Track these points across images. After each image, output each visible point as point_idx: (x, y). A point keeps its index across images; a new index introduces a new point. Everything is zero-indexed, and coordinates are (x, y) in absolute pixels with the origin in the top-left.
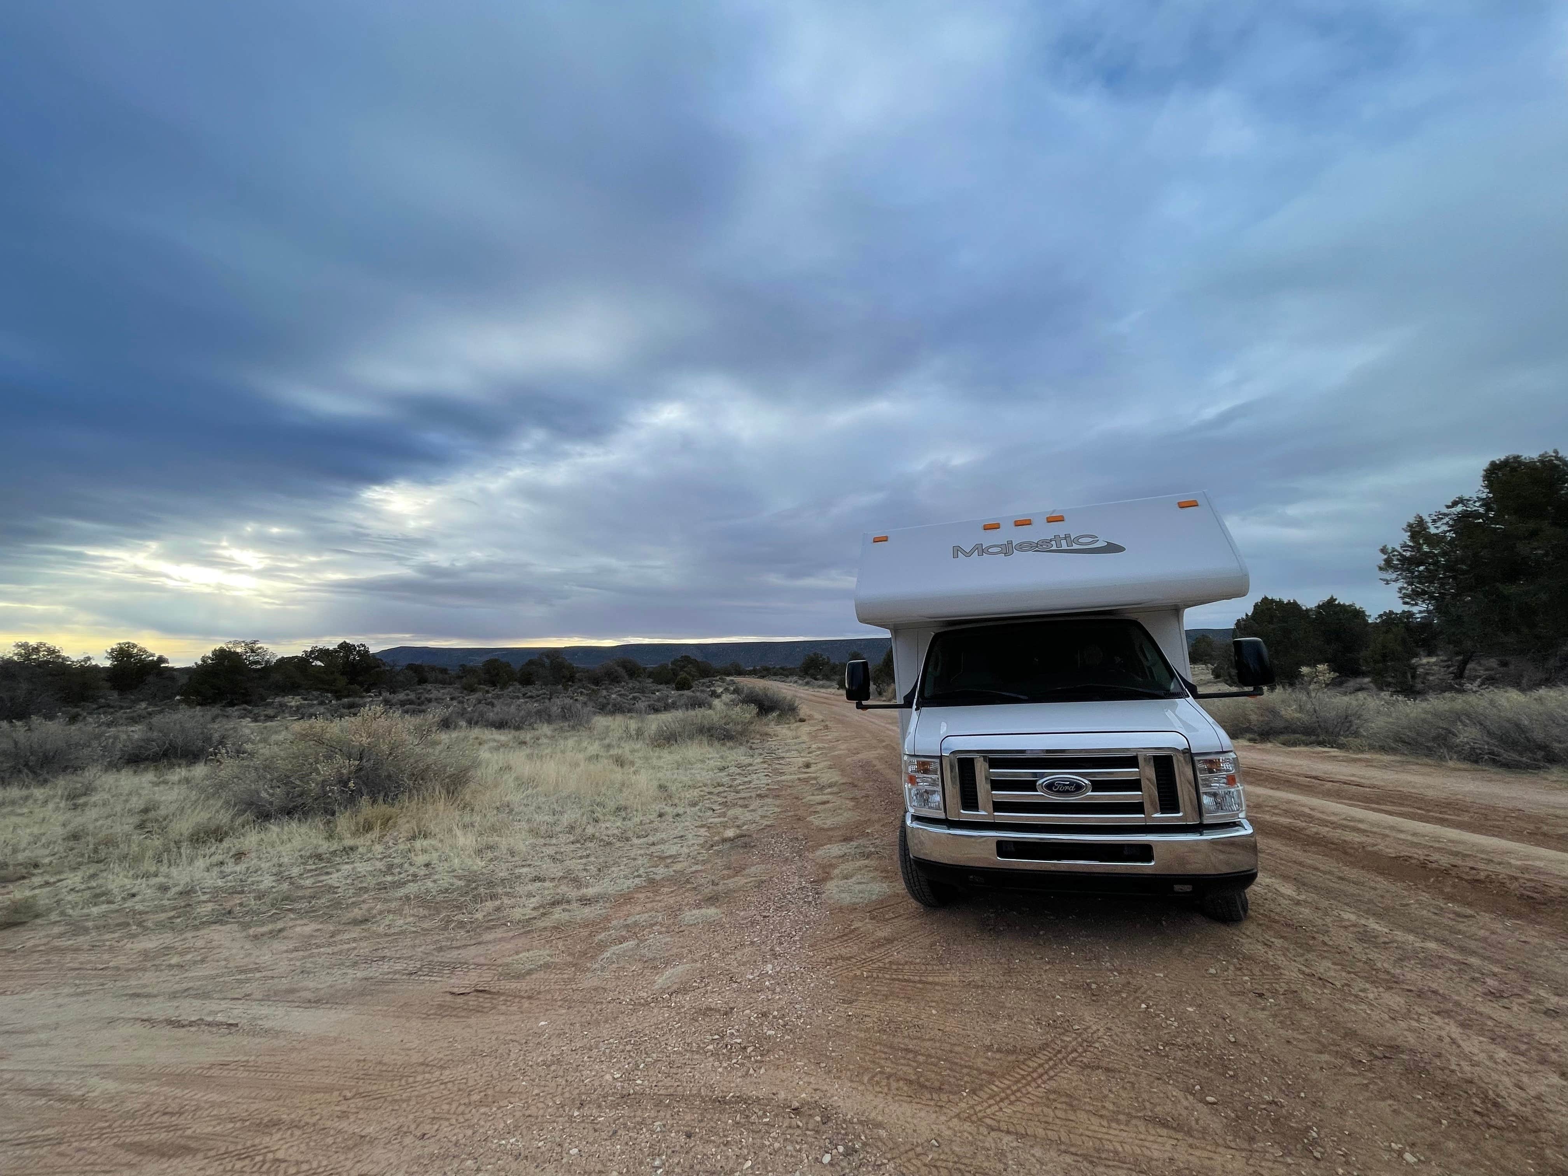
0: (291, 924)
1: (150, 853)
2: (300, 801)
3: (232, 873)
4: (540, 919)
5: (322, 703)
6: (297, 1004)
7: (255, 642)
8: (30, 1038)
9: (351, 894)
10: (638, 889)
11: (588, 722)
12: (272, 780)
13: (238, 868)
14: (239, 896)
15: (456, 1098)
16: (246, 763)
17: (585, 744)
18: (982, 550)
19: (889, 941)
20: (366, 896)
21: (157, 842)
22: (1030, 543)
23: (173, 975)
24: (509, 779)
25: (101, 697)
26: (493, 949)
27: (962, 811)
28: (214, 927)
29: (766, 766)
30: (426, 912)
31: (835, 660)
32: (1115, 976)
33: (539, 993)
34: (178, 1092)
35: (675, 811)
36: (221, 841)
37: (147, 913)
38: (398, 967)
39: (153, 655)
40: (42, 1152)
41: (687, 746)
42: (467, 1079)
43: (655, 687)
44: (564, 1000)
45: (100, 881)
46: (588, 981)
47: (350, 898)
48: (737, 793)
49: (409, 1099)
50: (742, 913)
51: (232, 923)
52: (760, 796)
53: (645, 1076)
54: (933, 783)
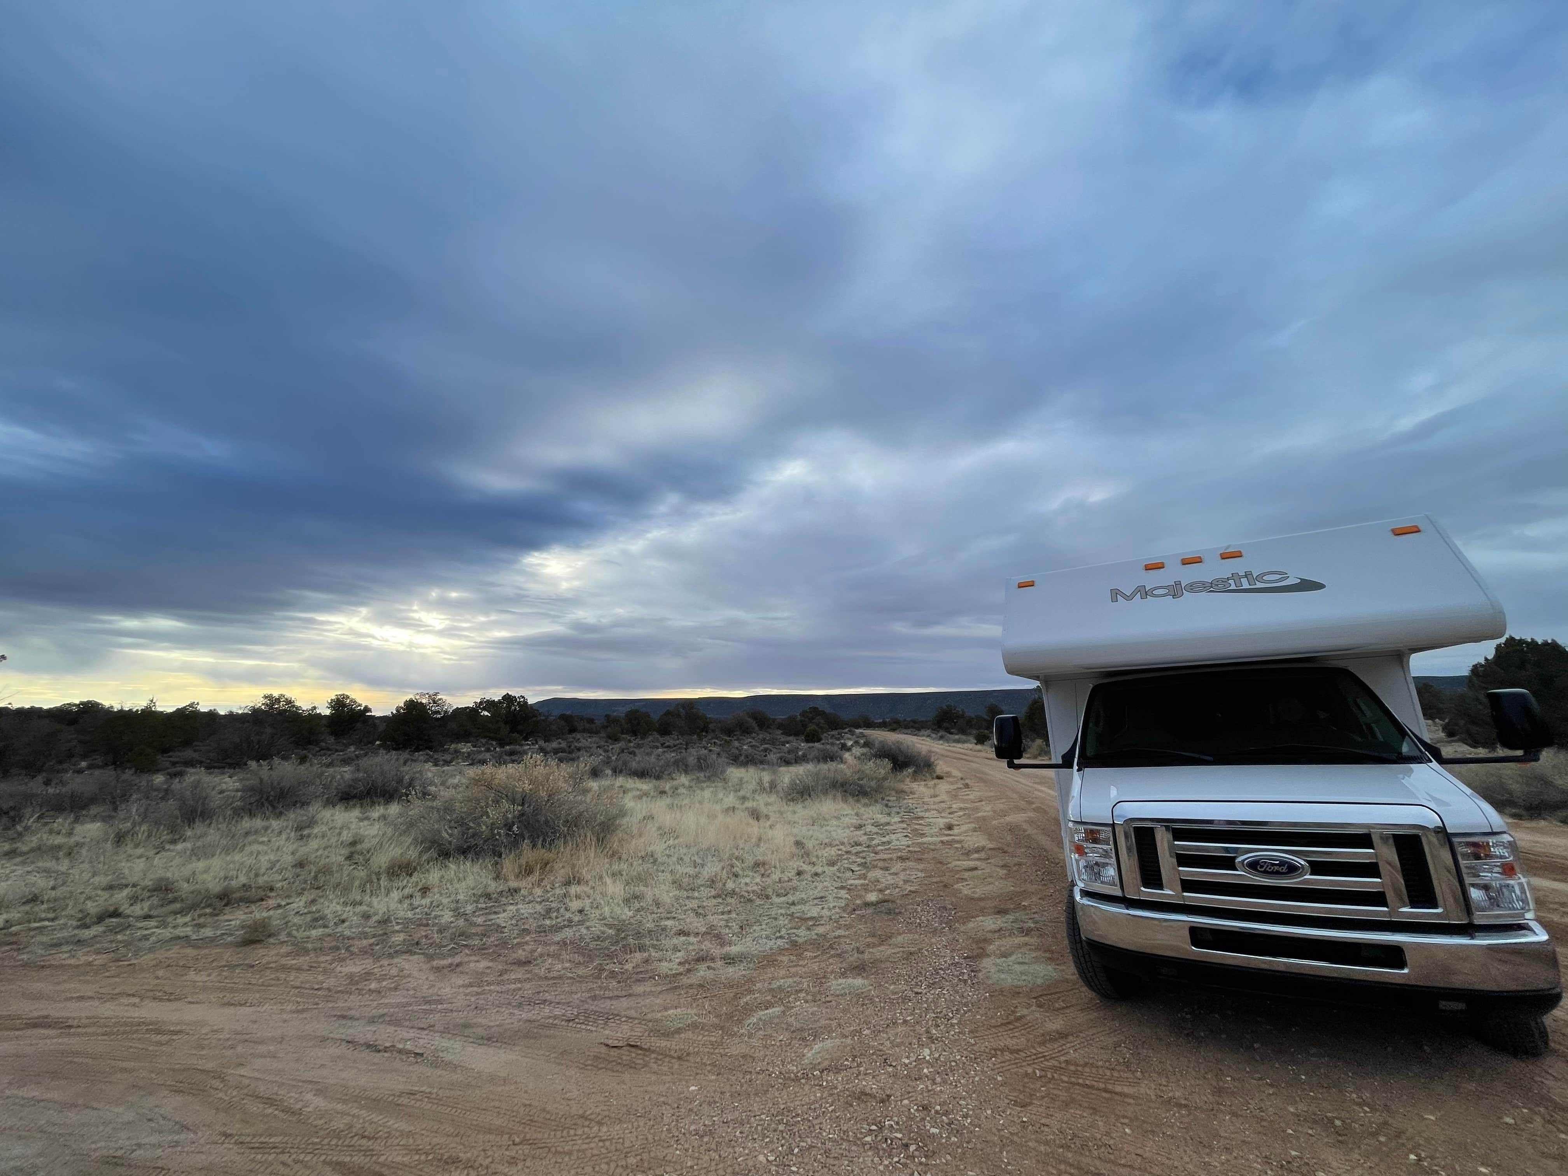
0: (466, 959)
1: (357, 883)
2: (473, 842)
3: (419, 906)
4: (685, 975)
5: (488, 750)
6: (471, 1040)
7: (436, 694)
8: (261, 1049)
9: (515, 935)
10: (781, 951)
11: (723, 772)
12: (450, 821)
13: (423, 902)
14: (425, 928)
15: (614, 1158)
16: (429, 804)
17: (721, 795)
18: (1144, 592)
19: (1062, 1035)
20: (528, 938)
21: (361, 873)
22: (1203, 583)
23: (372, 1000)
24: (651, 829)
25: (322, 741)
26: (642, 1003)
27: (1143, 889)
28: (405, 957)
29: (905, 826)
30: (581, 959)
31: (970, 713)
32: (1366, 1112)
33: (688, 1054)
34: (374, 1117)
35: (813, 870)
36: (411, 875)
37: (353, 938)
38: (557, 1012)
39: (360, 705)
40: (271, 1158)
41: (821, 801)
42: (623, 1139)
43: (783, 738)
44: (713, 1065)
45: (318, 907)
46: (737, 1048)
47: (515, 938)
48: (876, 853)
49: (570, 1153)
50: (892, 987)
51: (419, 954)
52: (902, 859)
53: (800, 1163)
54: (1106, 854)
